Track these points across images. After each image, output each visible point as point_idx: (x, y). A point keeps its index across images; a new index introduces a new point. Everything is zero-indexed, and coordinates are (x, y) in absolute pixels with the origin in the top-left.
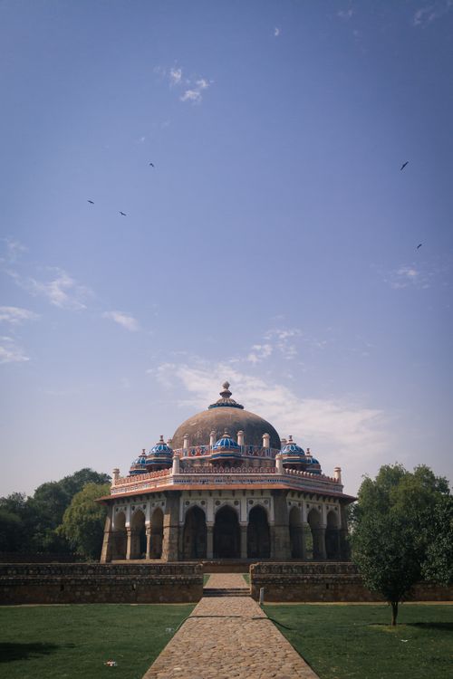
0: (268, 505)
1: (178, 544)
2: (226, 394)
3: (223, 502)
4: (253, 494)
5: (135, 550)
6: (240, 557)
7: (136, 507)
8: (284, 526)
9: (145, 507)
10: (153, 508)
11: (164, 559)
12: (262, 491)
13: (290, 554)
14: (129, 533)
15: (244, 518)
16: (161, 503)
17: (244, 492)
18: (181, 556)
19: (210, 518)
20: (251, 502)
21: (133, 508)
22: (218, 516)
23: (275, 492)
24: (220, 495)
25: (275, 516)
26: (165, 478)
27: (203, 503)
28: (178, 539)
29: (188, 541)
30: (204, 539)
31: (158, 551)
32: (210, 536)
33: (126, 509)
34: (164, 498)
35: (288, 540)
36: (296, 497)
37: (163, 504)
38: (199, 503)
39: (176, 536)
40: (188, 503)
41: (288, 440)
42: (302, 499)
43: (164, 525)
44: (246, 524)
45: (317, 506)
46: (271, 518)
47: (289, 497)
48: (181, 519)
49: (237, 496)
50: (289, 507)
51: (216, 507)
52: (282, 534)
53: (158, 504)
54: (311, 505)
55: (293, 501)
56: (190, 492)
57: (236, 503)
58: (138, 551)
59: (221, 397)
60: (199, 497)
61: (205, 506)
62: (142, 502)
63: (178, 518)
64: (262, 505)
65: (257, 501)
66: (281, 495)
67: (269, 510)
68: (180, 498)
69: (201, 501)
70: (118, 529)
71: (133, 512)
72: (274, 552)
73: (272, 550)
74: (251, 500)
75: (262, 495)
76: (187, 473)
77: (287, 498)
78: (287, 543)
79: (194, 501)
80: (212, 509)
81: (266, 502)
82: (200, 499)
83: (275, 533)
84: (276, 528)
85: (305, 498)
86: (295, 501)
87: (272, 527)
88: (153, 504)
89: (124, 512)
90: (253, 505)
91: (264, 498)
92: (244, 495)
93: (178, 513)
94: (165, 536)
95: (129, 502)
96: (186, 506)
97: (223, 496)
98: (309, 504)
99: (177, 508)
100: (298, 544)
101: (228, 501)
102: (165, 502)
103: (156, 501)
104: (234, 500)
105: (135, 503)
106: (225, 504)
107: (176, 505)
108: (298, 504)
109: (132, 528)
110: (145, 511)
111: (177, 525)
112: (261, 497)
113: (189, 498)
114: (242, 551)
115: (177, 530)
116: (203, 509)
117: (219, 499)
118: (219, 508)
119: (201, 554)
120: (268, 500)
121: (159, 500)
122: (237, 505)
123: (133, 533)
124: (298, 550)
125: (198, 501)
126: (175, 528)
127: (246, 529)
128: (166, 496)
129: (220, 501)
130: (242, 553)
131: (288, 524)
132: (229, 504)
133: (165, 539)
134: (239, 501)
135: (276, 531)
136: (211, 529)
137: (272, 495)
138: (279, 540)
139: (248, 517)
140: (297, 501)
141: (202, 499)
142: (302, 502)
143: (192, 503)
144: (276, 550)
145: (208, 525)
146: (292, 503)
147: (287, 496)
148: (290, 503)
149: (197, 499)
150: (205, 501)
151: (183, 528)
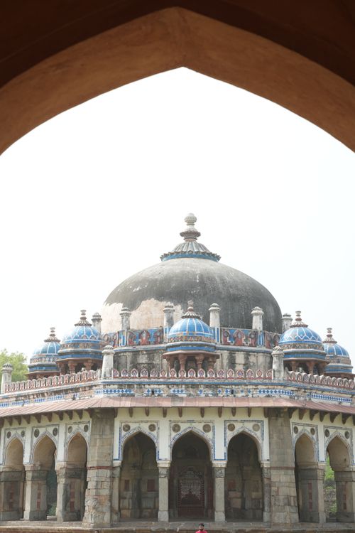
0: (259, 433)
1: (111, 496)
2: (191, 235)
3: (184, 428)
4: (234, 414)
5: (38, 504)
6: (212, 518)
7: (42, 431)
8: (288, 468)
9: (56, 432)
10: (70, 435)
11: (88, 522)
12: (249, 410)
13: (296, 516)
14: (29, 476)
15: (219, 454)
16: (82, 426)
17: (220, 410)
18: (115, 517)
19: (164, 454)
20: (232, 428)
21: (36, 434)
22: (177, 448)
23: (272, 413)
24: (181, 415)
25: (271, 453)
26: (91, 387)
27: (152, 428)
28: (111, 488)
29: (127, 488)
30: (153, 487)
31: (76, 507)
32: (163, 484)
33: (23, 434)
34: (87, 418)
35: (293, 492)
36: (306, 420)
37: (86, 428)
38: (145, 429)
39: (106, 485)
40: (127, 428)
41: (294, 317)
42: (316, 421)
43: (89, 465)
44: (223, 464)
45: (342, 433)
46: (265, 455)
47: (295, 419)
48: (116, 455)
49: (207, 418)
50: (295, 436)
51: (174, 434)
52: (283, 482)
53: (78, 428)
54: (332, 432)
55: (302, 425)
56: (131, 411)
57: (207, 428)
58: (43, 507)
59: (182, 240)
60: (146, 418)
61: (155, 433)
62: (51, 423)
63: (111, 454)
64: (249, 432)
65: (241, 425)
66: (280, 417)
67: (260, 441)
68: (116, 419)
69: (149, 424)
70: (10, 468)
71: (35, 439)
72: (270, 511)
73: (266, 508)
74: (232, 423)
75: (249, 416)
76: (127, 377)
77: (292, 420)
78: (292, 498)
79: (137, 425)
80: (168, 438)
81: (256, 428)
82: (147, 421)
83: (272, 480)
84: (274, 472)
85: (321, 420)
86: (304, 425)
87: (266, 470)
88: (70, 428)
89: (21, 438)
90: (235, 432)
91: (253, 421)
92: (220, 416)
93: (111, 445)
94: (89, 484)
95: (29, 423)
96: (124, 433)
97: (185, 418)
98: (329, 430)
99: (109, 436)
100: (311, 498)
101: (194, 425)
102: (90, 426)
103: (75, 423)
104: (203, 424)
105: (40, 424)
106: (188, 430)
107: (108, 431)
108: (309, 431)
109: (34, 465)
110: (56, 437)
111: (109, 464)
112: (247, 418)
113: (130, 419)
114: (217, 509)
115: (108, 473)
116: (152, 437)
117: (178, 421)
118: (177, 437)
119: (149, 510)
120: (259, 424)
121: (80, 421)
122: (208, 431)
123: (36, 474)
124: (311, 507)
125: (144, 424)
126: (106, 470)
127: (223, 471)
128: (91, 417)
129: (180, 424)
130: (216, 513)
131: (294, 466)
132: (195, 430)
133: (89, 488)
134: (211, 424)
135: (272, 477)
136: (164, 472)
137: (266, 417)
138: (277, 492)
139: (226, 452)
140: (308, 425)
141: (151, 421)
142: (317, 428)
143: (134, 427)
144: (274, 509)
145: (161, 465)
146: (300, 428)
147: (290, 417)
148: (296, 430)
149: (142, 422)
150: (156, 424)
151: (119, 470)
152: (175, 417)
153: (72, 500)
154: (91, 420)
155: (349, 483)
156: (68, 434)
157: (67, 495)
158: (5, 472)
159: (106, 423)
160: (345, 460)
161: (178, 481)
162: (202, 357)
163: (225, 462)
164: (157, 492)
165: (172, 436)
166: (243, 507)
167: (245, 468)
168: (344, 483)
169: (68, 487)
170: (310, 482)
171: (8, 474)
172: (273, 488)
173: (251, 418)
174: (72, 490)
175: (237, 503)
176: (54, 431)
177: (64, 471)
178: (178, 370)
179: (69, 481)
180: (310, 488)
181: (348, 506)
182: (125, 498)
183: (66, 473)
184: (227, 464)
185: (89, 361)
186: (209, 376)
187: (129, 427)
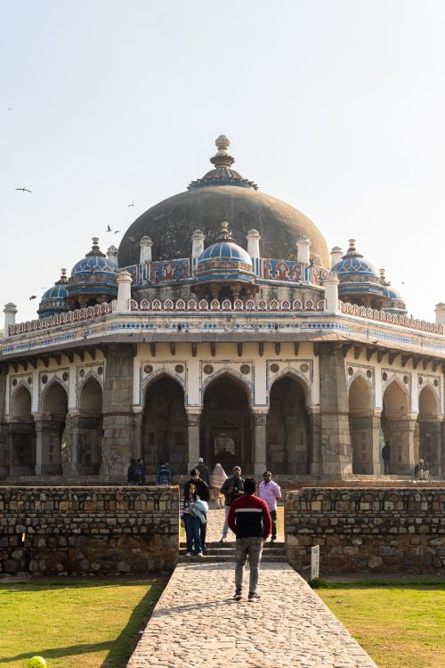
0: (307, 375)
1: (131, 446)
2: (221, 160)
3: (218, 369)
4: (278, 351)
5: (51, 457)
7: (50, 377)
8: (341, 414)
9: (66, 377)
12: (297, 348)
13: (350, 466)
14: (39, 426)
15: (260, 399)
16: (95, 369)
17: (261, 348)
19: (194, 399)
20: (275, 368)
21: (44, 380)
22: (210, 393)
23: (324, 349)
24: (213, 353)
25: (322, 395)
27: (179, 369)
28: (132, 438)
29: (151, 442)
30: (182, 439)
31: (94, 460)
32: (194, 433)
33: (30, 381)
34: (102, 359)
35: (347, 440)
36: (362, 360)
37: (100, 371)
38: (170, 369)
39: (126, 433)
40: (149, 369)
42: (373, 363)
43: (104, 411)
44: (265, 410)
45: (401, 377)
46: (314, 399)
47: (349, 358)
48: (136, 400)
49: (246, 357)
50: (349, 378)
51: (205, 376)
53: (91, 371)
54: (390, 375)
55: (357, 366)
56: (153, 347)
57: (245, 369)
59: (212, 166)
60: (171, 358)
61: (182, 375)
62: (60, 367)
63: (130, 398)
64: (296, 374)
65: (286, 365)
66: (333, 355)
67: (309, 384)
68: (135, 359)
69: (176, 364)
70: (19, 419)
71: (43, 386)
72: (320, 462)
73: (315, 459)
74: (276, 363)
75: (296, 354)
76: (147, 310)
77: (346, 360)
78: (345, 447)
79: (160, 366)
80: (198, 380)
81: (304, 368)
82: (173, 362)
83: (323, 427)
84: (324, 418)
85: (379, 361)
86: (359, 366)
87: (315, 416)
88: (82, 371)
89: (28, 386)
90: (280, 373)
91: (300, 360)
92: (261, 354)
93: (131, 389)
94: (106, 432)
95: (35, 367)
96: (145, 375)
97: (219, 357)
98: (387, 373)
99: (127, 378)
100: (364, 448)
101: (229, 365)
102: (104, 367)
103: (87, 366)
104: (241, 364)
105: (47, 369)
106: (223, 372)
107: (125, 372)
108: (365, 373)
109: (44, 415)
110: (67, 383)
111: (127, 410)
112: (294, 357)
113: (151, 358)
114: (257, 461)
115: (127, 419)
116: (179, 379)
117: (211, 362)
118: (210, 379)
119: (178, 465)
120: (308, 364)
121: (92, 362)
122: (247, 372)
123: (46, 425)
124: (364, 459)
125: (169, 364)
126: (124, 417)
127: (265, 418)
128: (106, 356)
129: (213, 365)
130: (255, 465)
131: (348, 411)
132: (230, 372)
133: (105, 436)
134: (250, 365)
135: (323, 423)
136: (195, 419)
137: (316, 355)
138: (329, 440)
139: (268, 396)
140: (364, 366)
141: (177, 362)
142: (374, 370)
143: (157, 368)
144: (324, 458)
145: (190, 412)
146: (355, 369)
147: (345, 356)
148: (351, 371)
149: (167, 362)
150: (184, 365)
151: (140, 417)
152: (207, 357)
153: (88, 452)
154: (105, 360)
155: (406, 433)
156: (80, 378)
157: (81, 446)
158: (13, 423)
159: (124, 363)
160: (402, 408)
161: (211, 434)
162: (239, 288)
163: (267, 408)
164: (186, 444)
165: (203, 379)
166: (286, 460)
167: (289, 418)
168: (399, 433)
169: (83, 438)
170: (363, 431)
171: (16, 426)
172: (324, 436)
173: (298, 357)
174: (87, 442)
175: (279, 457)
176: (64, 375)
177: (77, 420)
178: (210, 300)
179: (83, 431)
180: (364, 437)
181: (403, 457)
182: (150, 453)
183: (79, 422)
184: (270, 410)
185: (103, 296)
186: (247, 308)
187: (151, 368)
